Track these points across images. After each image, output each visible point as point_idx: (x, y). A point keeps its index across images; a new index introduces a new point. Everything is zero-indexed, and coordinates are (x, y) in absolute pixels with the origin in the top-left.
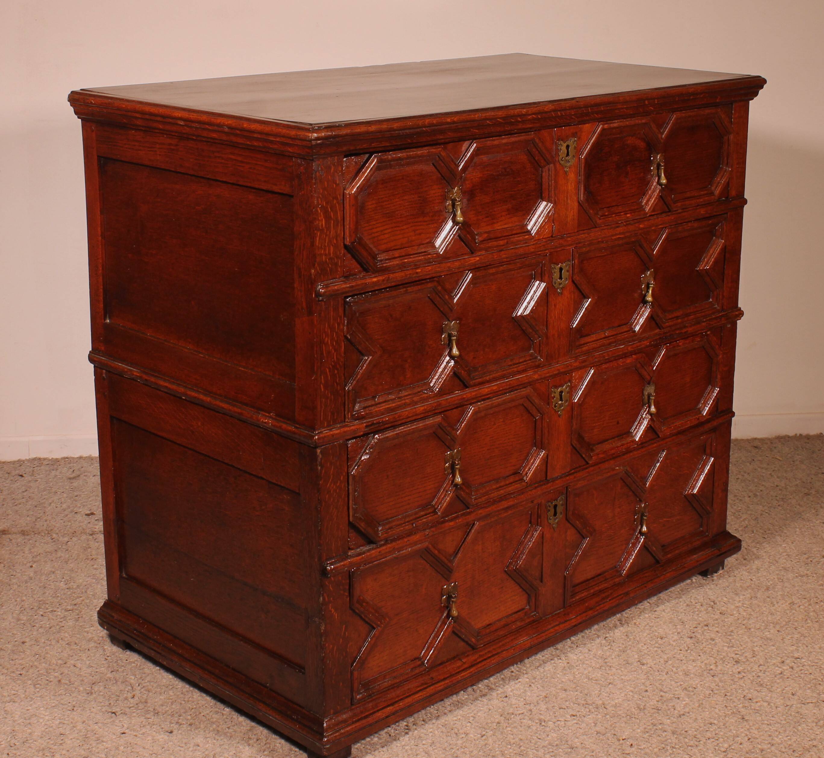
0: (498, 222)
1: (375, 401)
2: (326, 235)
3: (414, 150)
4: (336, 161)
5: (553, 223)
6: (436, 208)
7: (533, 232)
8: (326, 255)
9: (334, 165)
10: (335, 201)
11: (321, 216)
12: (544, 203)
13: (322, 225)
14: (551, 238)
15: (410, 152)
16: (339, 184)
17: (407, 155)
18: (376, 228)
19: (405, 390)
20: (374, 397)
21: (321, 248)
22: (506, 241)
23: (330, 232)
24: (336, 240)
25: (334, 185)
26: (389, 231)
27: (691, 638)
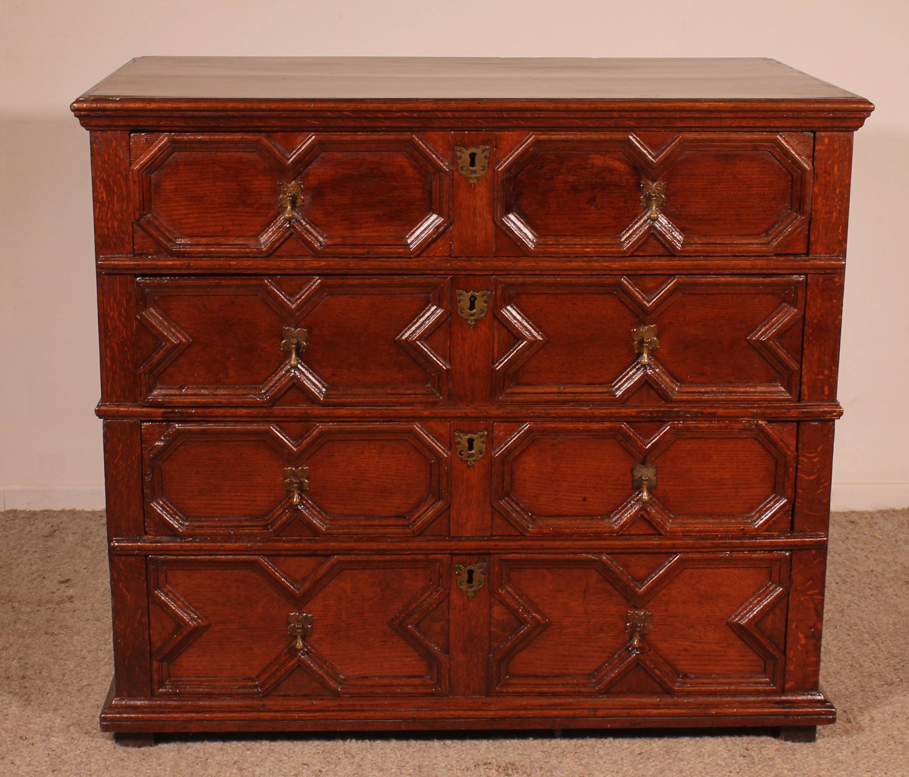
0: (361, 228)
1: (182, 391)
2: (108, 208)
3: (222, 134)
4: (119, 135)
5: (451, 241)
6: (264, 200)
7: (413, 247)
8: (108, 228)
9: (116, 139)
10: (119, 176)
11: (100, 188)
12: (435, 216)
13: (102, 198)
14: (449, 258)
15: (215, 135)
16: (123, 159)
17: (211, 139)
18: (177, 210)
19: (224, 388)
20: (181, 388)
21: (102, 220)
22: (366, 250)
23: (114, 206)
24: (122, 215)
25: (118, 160)
26: (196, 215)
27: (744, 756)
